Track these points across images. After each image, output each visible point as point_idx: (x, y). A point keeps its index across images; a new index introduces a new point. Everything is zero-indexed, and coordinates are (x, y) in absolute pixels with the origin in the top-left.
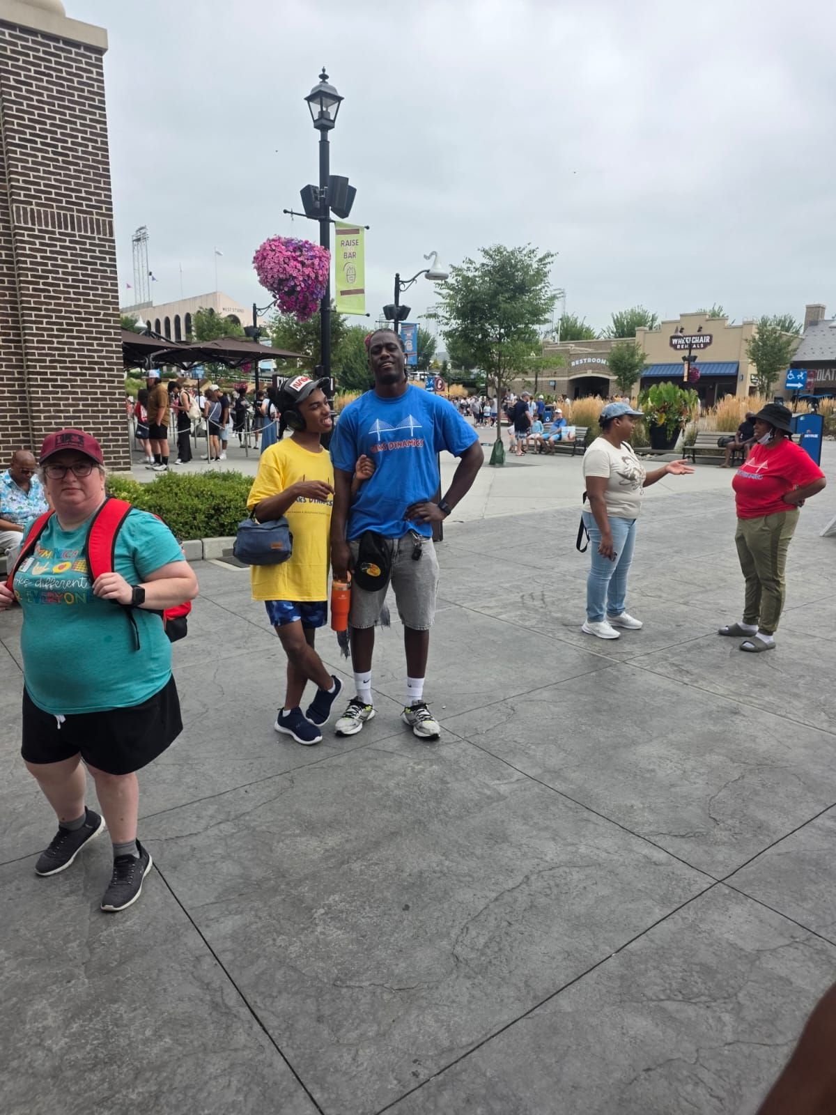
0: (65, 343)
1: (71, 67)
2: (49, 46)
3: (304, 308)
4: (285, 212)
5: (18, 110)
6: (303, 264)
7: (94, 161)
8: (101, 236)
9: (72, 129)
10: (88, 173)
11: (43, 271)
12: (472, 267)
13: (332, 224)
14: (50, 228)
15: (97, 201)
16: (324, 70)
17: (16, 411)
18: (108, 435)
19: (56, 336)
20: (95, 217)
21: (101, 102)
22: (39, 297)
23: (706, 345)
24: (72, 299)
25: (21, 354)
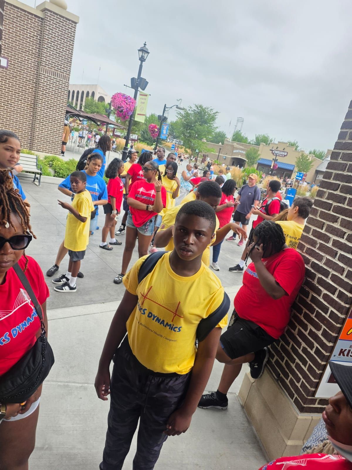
0: (48, 112)
1: (66, 27)
2: (61, 19)
3: (125, 117)
4: (124, 85)
5: (48, 37)
6: (127, 103)
7: (68, 57)
8: (65, 81)
9: (63, 46)
10: (65, 60)
11: (46, 88)
12: (191, 109)
13: (138, 92)
14: (50, 75)
15: (66, 70)
16: (145, 42)
17: (29, 130)
18: (56, 143)
19: (46, 109)
20: (65, 74)
21: (73, 43)
22: (43, 96)
23: (285, 156)
24: (53, 99)
25: (34, 112)
